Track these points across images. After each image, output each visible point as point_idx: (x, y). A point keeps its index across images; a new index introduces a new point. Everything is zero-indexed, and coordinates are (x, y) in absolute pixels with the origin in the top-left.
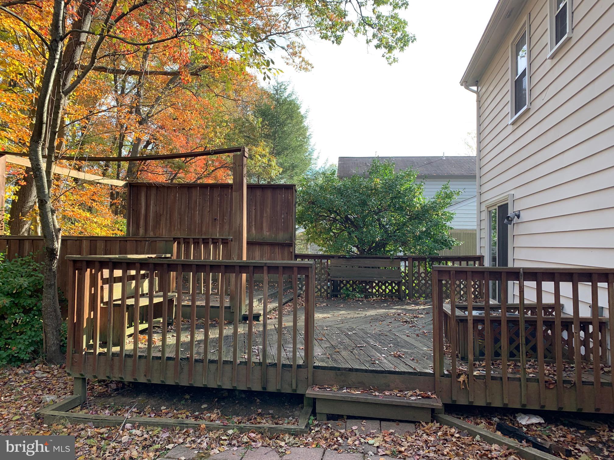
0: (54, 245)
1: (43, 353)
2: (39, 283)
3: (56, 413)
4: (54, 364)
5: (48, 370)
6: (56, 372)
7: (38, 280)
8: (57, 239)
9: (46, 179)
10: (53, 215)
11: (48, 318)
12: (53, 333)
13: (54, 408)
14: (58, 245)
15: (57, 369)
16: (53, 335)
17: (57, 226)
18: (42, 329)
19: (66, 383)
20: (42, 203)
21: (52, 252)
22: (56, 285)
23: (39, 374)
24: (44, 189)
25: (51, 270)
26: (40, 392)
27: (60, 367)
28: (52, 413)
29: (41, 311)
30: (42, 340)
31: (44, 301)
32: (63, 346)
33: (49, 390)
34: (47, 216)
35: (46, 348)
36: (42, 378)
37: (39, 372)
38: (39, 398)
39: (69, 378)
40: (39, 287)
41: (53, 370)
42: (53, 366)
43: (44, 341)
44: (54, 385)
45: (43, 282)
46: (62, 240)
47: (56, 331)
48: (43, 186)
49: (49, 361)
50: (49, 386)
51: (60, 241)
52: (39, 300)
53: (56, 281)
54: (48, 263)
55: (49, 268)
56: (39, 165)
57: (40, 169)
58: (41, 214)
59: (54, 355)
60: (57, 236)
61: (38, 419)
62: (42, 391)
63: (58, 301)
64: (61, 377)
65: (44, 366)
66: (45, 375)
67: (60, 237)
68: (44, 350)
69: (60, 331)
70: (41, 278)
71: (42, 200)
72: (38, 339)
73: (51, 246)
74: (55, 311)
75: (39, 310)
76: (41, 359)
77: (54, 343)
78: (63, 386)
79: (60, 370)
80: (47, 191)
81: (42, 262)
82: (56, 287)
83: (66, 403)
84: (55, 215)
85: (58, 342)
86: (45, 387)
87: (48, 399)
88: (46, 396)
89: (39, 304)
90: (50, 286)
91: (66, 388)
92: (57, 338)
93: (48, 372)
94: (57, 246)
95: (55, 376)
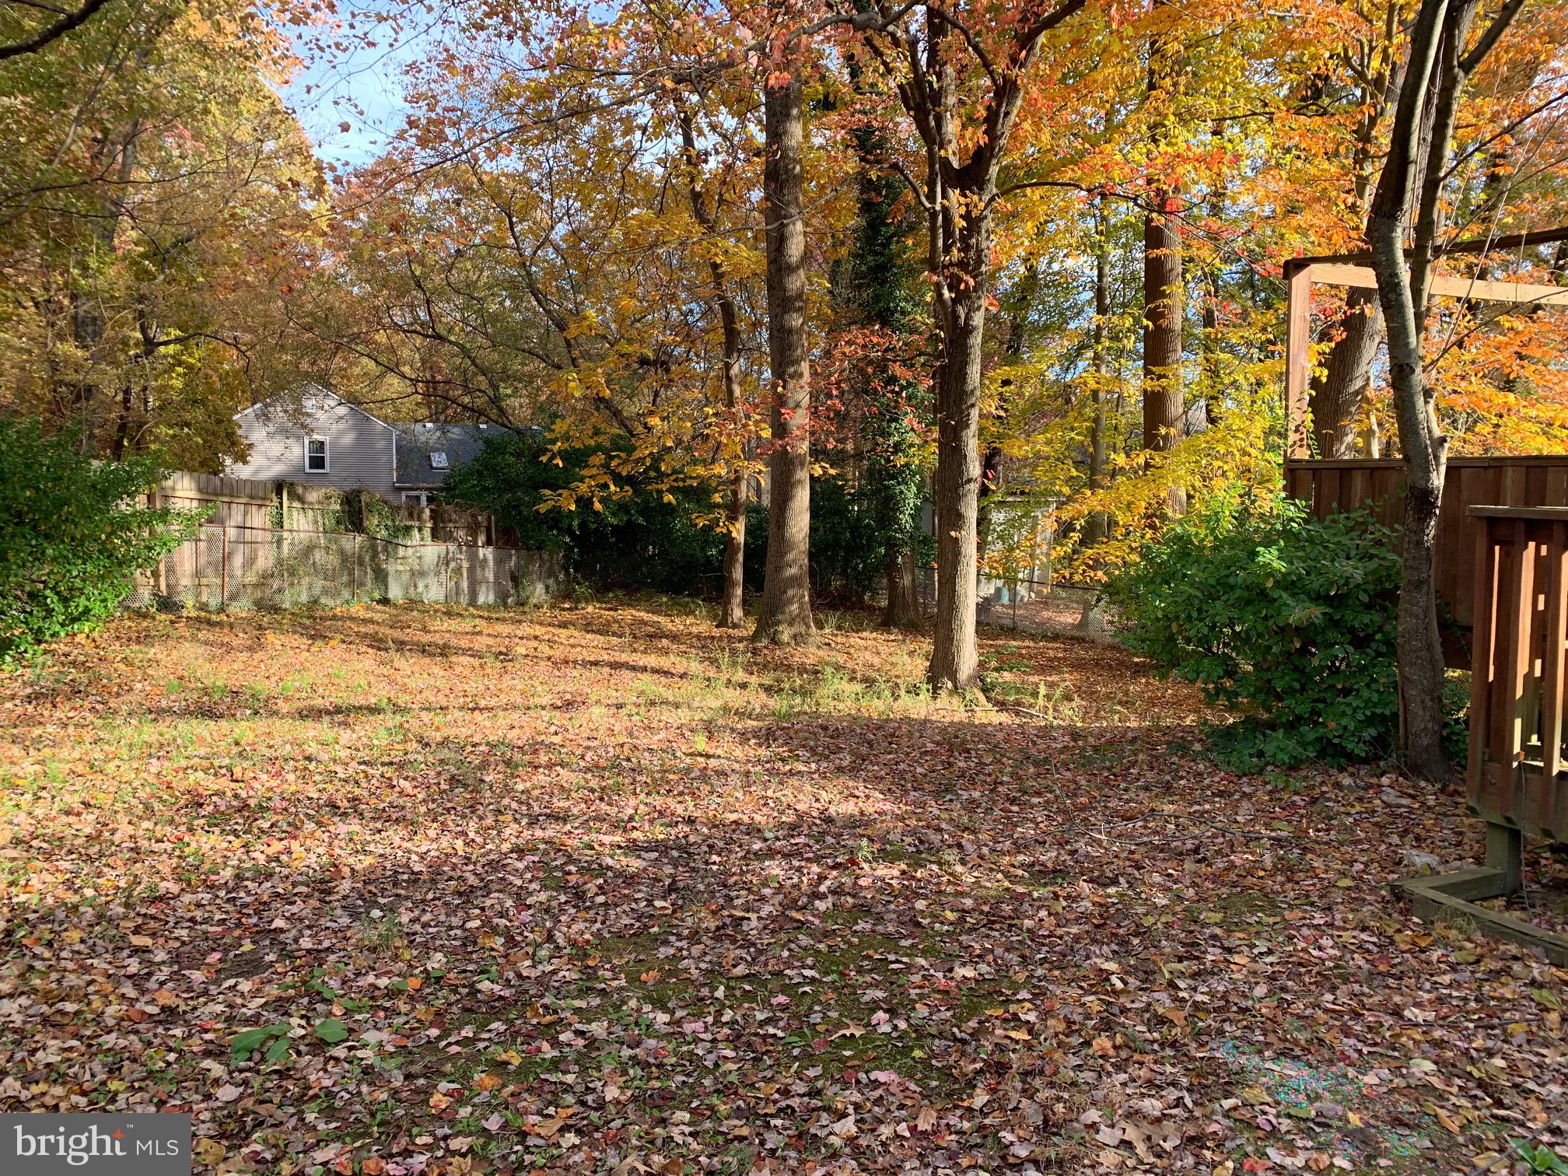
0: (1428, 479)
1: (1398, 748)
2: (1389, 575)
3: (1442, 897)
4: (1427, 780)
5: (1411, 791)
6: (1431, 800)
7: (1388, 568)
8: (1438, 465)
9: (1412, 311)
10: (1426, 402)
11: (1412, 665)
12: (1423, 702)
13: (1436, 884)
14: (1438, 480)
15: (1435, 794)
16: (1424, 708)
17: (1437, 432)
18: (1395, 688)
19: (1461, 833)
20: (1401, 372)
21: (1423, 498)
22: (1432, 582)
23: (1391, 796)
24: (1407, 336)
25: (1419, 543)
26: (1395, 839)
27: (1442, 790)
28: (1432, 894)
29: (1393, 645)
30: (1395, 715)
31: (1401, 620)
32: (1448, 738)
33: (1418, 839)
34: (1413, 405)
35: (1407, 738)
36: (1400, 806)
37: (1390, 790)
38: (1395, 852)
39: (1467, 821)
40: (1387, 585)
41: (1424, 795)
42: (1423, 784)
43: (1401, 719)
44: (1429, 831)
45: (1398, 573)
46: (1448, 468)
47: (1432, 700)
48: (1404, 328)
49: (1412, 769)
50: (1417, 830)
51: (1443, 469)
52: (1388, 618)
53: (1432, 572)
54: (1413, 526)
55: (1415, 538)
56: (1396, 275)
57: (1399, 284)
58: (1399, 402)
59: (1424, 756)
60: (1437, 458)
61: (1399, 899)
62: (1401, 837)
63: (1435, 625)
64: (1445, 815)
65: (1401, 779)
66: (1405, 801)
67: (1443, 460)
68: (1402, 741)
69: (1440, 700)
70: (1395, 563)
71: (1401, 366)
72: (1387, 712)
73: (1423, 482)
74: (1429, 647)
75: (1390, 643)
76: (1393, 760)
77: (1426, 728)
78: (1454, 839)
79: (1443, 798)
80: (1413, 340)
81: (1396, 526)
82: (1433, 590)
83: (1467, 882)
84: (1432, 401)
85: (1436, 728)
86: (1406, 831)
87: (1417, 860)
88: (1414, 852)
89: (1388, 628)
90: (1418, 584)
91: (1459, 844)
92: (1433, 718)
93: (1413, 797)
94: (1436, 483)
95: (1429, 808)
